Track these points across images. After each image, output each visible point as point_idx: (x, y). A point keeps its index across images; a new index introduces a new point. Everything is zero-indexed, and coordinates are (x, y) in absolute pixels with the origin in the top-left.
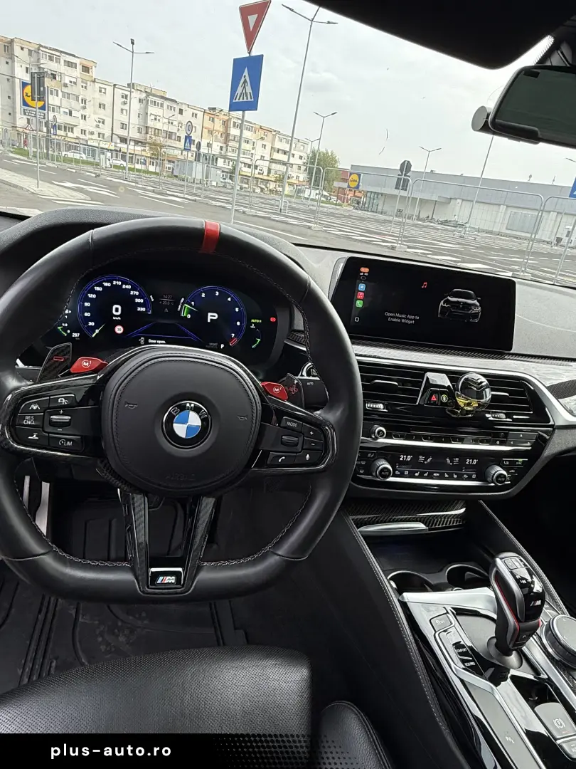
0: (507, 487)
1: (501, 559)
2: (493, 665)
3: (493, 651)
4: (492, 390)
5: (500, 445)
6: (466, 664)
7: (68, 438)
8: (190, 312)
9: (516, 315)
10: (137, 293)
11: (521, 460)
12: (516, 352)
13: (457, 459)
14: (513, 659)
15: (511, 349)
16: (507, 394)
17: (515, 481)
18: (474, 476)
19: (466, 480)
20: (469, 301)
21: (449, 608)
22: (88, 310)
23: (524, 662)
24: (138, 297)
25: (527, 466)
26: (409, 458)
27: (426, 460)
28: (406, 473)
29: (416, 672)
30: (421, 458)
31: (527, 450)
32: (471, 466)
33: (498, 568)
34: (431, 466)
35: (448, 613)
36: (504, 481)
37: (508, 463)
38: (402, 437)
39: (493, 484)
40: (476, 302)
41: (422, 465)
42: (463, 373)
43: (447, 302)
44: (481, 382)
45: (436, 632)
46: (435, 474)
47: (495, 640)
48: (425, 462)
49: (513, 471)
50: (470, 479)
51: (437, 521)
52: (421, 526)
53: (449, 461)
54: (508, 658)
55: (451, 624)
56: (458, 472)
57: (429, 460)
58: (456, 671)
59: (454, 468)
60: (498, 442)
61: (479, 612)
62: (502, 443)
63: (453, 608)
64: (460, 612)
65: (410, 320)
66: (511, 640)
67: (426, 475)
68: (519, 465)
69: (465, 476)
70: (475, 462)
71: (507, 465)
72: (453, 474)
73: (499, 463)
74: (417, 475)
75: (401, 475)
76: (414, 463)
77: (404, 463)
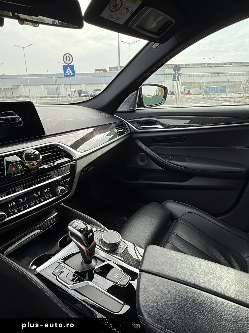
0: (68, 194)
1: (70, 226)
2: (87, 271)
3: (85, 265)
4: (42, 154)
5: (56, 177)
6: (74, 281)
9: (40, 118)
11: (68, 179)
12: (48, 135)
13: (39, 192)
14: (93, 263)
15: (45, 134)
16: (50, 154)
17: (70, 189)
18: (51, 196)
19: (48, 199)
20: (14, 117)
21: (60, 261)
23: (98, 260)
25: (72, 181)
26: (14, 203)
27: (24, 200)
28: (16, 211)
29: (54, 302)
30: (21, 200)
31: (69, 174)
32: (47, 192)
33: (70, 231)
34: (28, 201)
35: (60, 263)
36: (64, 192)
37: (63, 183)
39: (61, 195)
40: (17, 116)
41: (22, 204)
42: (23, 152)
44: (34, 152)
45: (56, 276)
46: (32, 204)
47: (84, 261)
48: (24, 201)
49: (67, 185)
50: (50, 198)
51: (46, 224)
52: (38, 231)
53: (36, 195)
54: (90, 264)
55: (63, 267)
56: (43, 197)
57: (25, 199)
58: (70, 287)
59: (40, 196)
61: (73, 253)
63: (62, 260)
64: (65, 259)
66: (88, 257)
67: (27, 207)
68: (68, 182)
69: (47, 198)
70: (48, 189)
71: (63, 184)
72: (41, 199)
73: (60, 185)
74: (22, 209)
75: (14, 213)
76: (18, 205)
77: (12, 207)
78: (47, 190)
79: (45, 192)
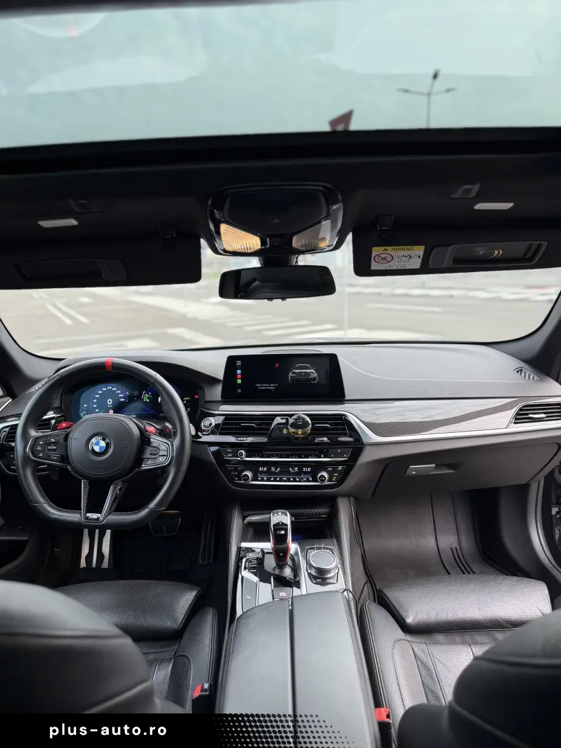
4: (313, 423)
7: (55, 456)
8: (149, 398)
10: (120, 392)
11: (341, 467)
13: (296, 468)
16: (329, 425)
18: (311, 479)
19: (305, 481)
20: (308, 371)
22: (95, 403)
24: (120, 394)
26: (265, 469)
27: (276, 469)
28: (265, 478)
30: (273, 469)
31: (345, 460)
32: (306, 473)
34: (280, 473)
36: (325, 480)
37: (331, 469)
38: (258, 456)
40: (312, 370)
41: (274, 473)
42: (293, 415)
43: (294, 373)
46: (283, 478)
48: (276, 471)
49: (337, 475)
50: (308, 481)
53: (291, 470)
56: (299, 477)
59: (296, 474)
60: (322, 456)
62: (325, 456)
65: (272, 387)
67: (278, 479)
68: (340, 470)
70: (309, 469)
71: (331, 471)
73: (325, 470)
74: (272, 479)
75: (262, 480)
76: (269, 472)
77: (263, 472)
78: (307, 470)
79: (304, 470)
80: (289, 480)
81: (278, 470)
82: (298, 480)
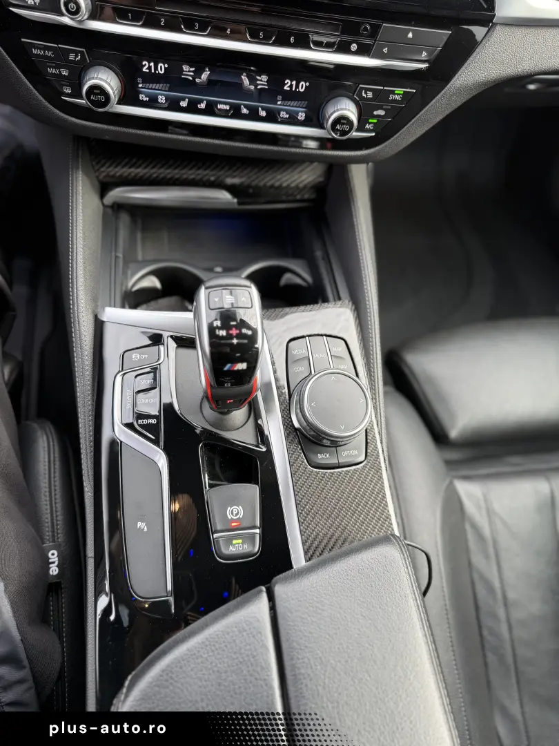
5: (358, 53)
6: (140, 421)
11: (400, 91)
13: (264, 78)
14: (237, 416)
17: (383, 132)
18: (303, 117)
19: (286, 122)
25: (413, 105)
27: (198, 73)
30: (188, 72)
31: (418, 69)
32: (291, 96)
34: (210, 88)
36: (349, 132)
37: (370, 95)
41: (189, 86)
45: (123, 370)
46: (220, 107)
48: (198, 80)
49: (381, 113)
50: (293, 121)
53: (246, 81)
55: (158, 360)
56: (268, 103)
58: (118, 429)
59: (259, 95)
60: (354, 48)
62: (363, 51)
67: (202, 106)
68: (395, 101)
69: (284, 115)
70: (303, 87)
71: (368, 99)
72: (258, 107)
73: (352, 94)
74: (184, 104)
75: (152, 103)
76: (173, 80)
77: (152, 78)
78: (297, 86)
79: (286, 88)
80: (236, 113)
81: (205, 76)
82: (263, 113)
